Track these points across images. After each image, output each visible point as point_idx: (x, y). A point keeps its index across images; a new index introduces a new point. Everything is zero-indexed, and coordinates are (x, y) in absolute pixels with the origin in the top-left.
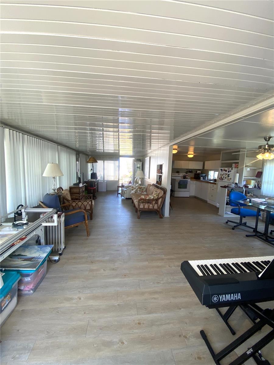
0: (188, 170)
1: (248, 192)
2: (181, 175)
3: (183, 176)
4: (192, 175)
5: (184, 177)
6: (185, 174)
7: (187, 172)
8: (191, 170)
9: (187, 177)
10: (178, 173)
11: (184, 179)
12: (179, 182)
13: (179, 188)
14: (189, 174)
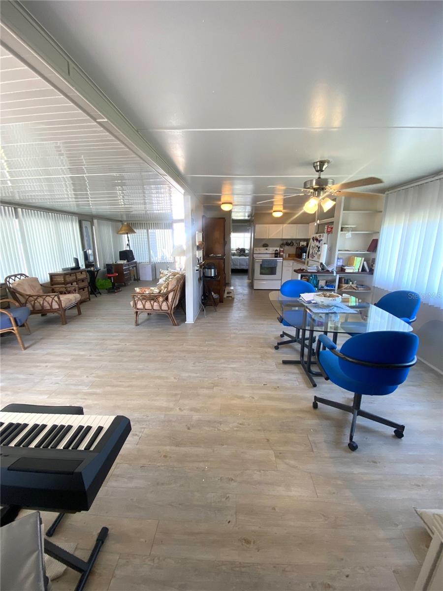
0: (285, 241)
1: (345, 280)
2: (271, 250)
3: (274, 252)
4: (292, 250)
5: (275, 254)
6: (278, 249)
7: (282, 244)
8: (289, 242)
9: (282, 254)
10: (266, 247)
11: (275, 257)
12: (261, 263)
13: (261, 273)
14: (287, 248)
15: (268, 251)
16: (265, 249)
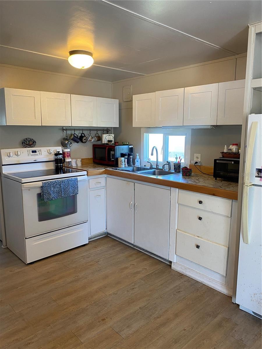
0: (69, 132)
2: (45, 152)
3: (52, 158)
4: (86, 151)
6: (60, 149)
8: (78, 133)
9: (68, 160)
10: (30, 146)
14: (75, 146)
15: (39, 154)
16: (31, 151)
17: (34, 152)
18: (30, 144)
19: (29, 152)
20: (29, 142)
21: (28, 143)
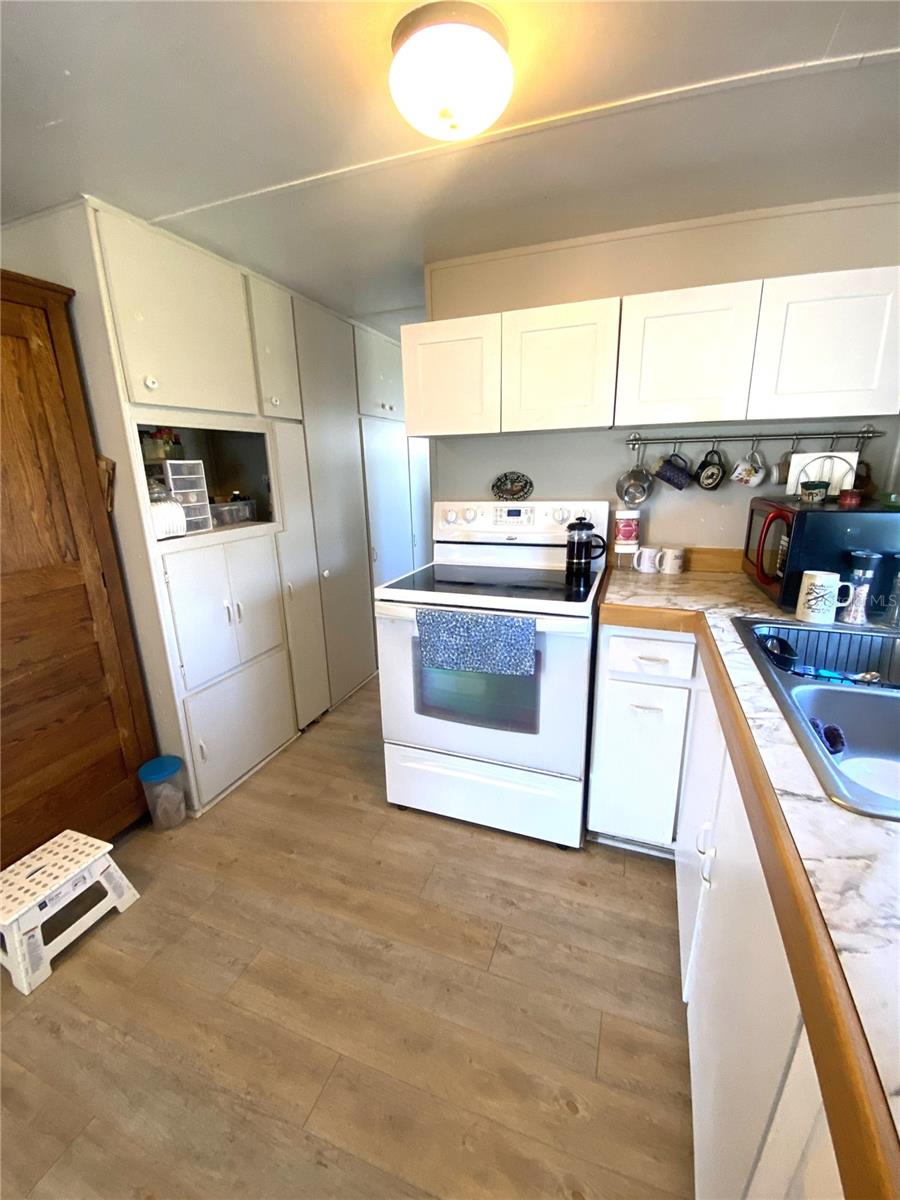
0: (655, 455)
4: (714, 522)
7: (635, 472)
8: (694, 453)
10: (511, 496)
13: (425, 706)
15: (525, 523)
16: (506, 510)
17: (513, 513)
18: (515, 489)
19: (499, 513)
20: (512, 484)
21: (509, 486)
